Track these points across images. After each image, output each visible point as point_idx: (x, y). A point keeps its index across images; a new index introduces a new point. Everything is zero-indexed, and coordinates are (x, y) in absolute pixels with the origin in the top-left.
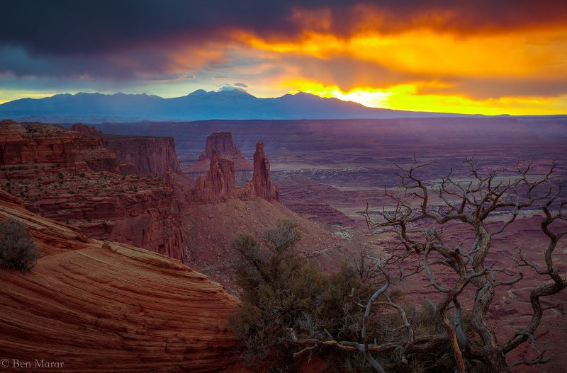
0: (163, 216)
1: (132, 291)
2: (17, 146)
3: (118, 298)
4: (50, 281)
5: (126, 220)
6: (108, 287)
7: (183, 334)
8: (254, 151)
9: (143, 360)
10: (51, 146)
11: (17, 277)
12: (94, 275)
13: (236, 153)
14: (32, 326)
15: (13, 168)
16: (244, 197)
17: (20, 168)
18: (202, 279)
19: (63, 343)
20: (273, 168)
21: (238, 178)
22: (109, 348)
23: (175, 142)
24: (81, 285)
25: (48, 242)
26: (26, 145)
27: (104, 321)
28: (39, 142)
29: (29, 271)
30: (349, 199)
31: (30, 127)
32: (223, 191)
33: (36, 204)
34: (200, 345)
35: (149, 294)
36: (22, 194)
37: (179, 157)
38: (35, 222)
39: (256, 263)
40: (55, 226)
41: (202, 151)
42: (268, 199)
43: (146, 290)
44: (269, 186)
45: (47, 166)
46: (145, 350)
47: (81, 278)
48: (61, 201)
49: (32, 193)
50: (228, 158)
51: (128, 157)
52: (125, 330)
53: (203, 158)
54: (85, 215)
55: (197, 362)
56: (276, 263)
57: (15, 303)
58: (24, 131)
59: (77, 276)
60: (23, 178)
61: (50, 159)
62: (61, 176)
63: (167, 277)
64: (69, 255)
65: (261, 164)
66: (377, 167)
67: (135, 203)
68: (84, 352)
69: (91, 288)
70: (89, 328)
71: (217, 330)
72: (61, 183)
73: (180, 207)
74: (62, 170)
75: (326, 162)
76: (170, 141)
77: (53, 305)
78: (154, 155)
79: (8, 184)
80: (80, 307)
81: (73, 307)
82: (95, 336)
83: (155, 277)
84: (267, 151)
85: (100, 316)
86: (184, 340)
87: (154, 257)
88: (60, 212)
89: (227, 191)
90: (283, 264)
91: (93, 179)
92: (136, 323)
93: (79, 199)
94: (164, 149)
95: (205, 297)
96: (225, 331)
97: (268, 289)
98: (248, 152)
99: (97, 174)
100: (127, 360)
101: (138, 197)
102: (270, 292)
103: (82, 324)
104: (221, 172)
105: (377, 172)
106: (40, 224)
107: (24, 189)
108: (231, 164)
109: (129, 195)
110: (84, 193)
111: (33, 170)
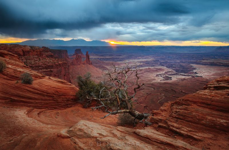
0: (65, 68)
1: (55, 88)
2: (28, 52)
3: (52, 89)
4: (36, 86)
5: (56, 69)
6: (49, 87)
7: (66, 97)
8: (86, 53)
9: (58, 103)
10: (37, 52)
11: (28, 85)
12: (46, 85)
13: (82, 54)
14: (32, 96)
15: (27, 57)
16: (84, 64)
17: (29, 57)
18: (71, 85)
19: (39, 100)
20: (90, 57)
21: (82, 59)
22: (50, 100)
23: (68, 51)
24: (43, 87)
25: (35, 77)
26: (30, 51)
27: (49, 95)
28: (34, 51)
29: (31, 84)
30: (107, 64)
31: (31, 47)
32: (79, 63)
33: (33, 66)
34: (70, 99)
35: (59, 88)
36: (30, 63)
37: (68, 55)
38: (32, 73)
39: (82, 82)
40: (37, 74)
41: (74, 53)
42: (89, 64)
43: (58, 88)
44: (90, 61)
45: (36, 56)
46: (58, 101)
47: (43, 85)
48: (40, 65)
49: (32, 63)
50: (80, 55)
51: (56, 54)
52: (53, 96)
53: (74, 55)
54: (46, 68)
55: (69, 103)
56: (86, 81)
57: (28, 91)
58: (30, 48)
59: (42, 85)
60: (30, 59)
61: (37, 55)
62: (40, 59)
63: (63, 85)
64: (41, 80)
65: (88, 56)
66: (114, 57)
67: (58, 65)
68: (44, 101)
69: (46, 87)
70: (45, 96)
71: (74, 96)
72: (40, 61)
73: (69, 66)
74: (40, 58)
75: (102, 56)
76: (66, 51)
77: (37, 91)
78: (62, 54)
79: (26, 61)
80: (43, 92)
81: (41, 92)
82: (46, 98)
83: (60, 85)
84: (89, 53)
85: (48, 93)
86: (66, 98)
87: (60, 80)
88: (40, 68)
89: (80, 62)
90: (88, 82)
91: (48, 60)
92: (56, 95)
93: (44, 64)
94: (65, 53)
95: (71, 89)
96: (76, 96)
97: (84, 87)
98: (85, 54)
99: (49, 58)
100: (54, 103)
101: (59, 64)
102: (85, 88)
103: (44, 95)
104: (78, 58)
105: (114, 58)
106: (33, 73)
107: (30, 62)
108: (81, 56)
109: (56, 63)
110: (46, 63)
111: (32, 58)
